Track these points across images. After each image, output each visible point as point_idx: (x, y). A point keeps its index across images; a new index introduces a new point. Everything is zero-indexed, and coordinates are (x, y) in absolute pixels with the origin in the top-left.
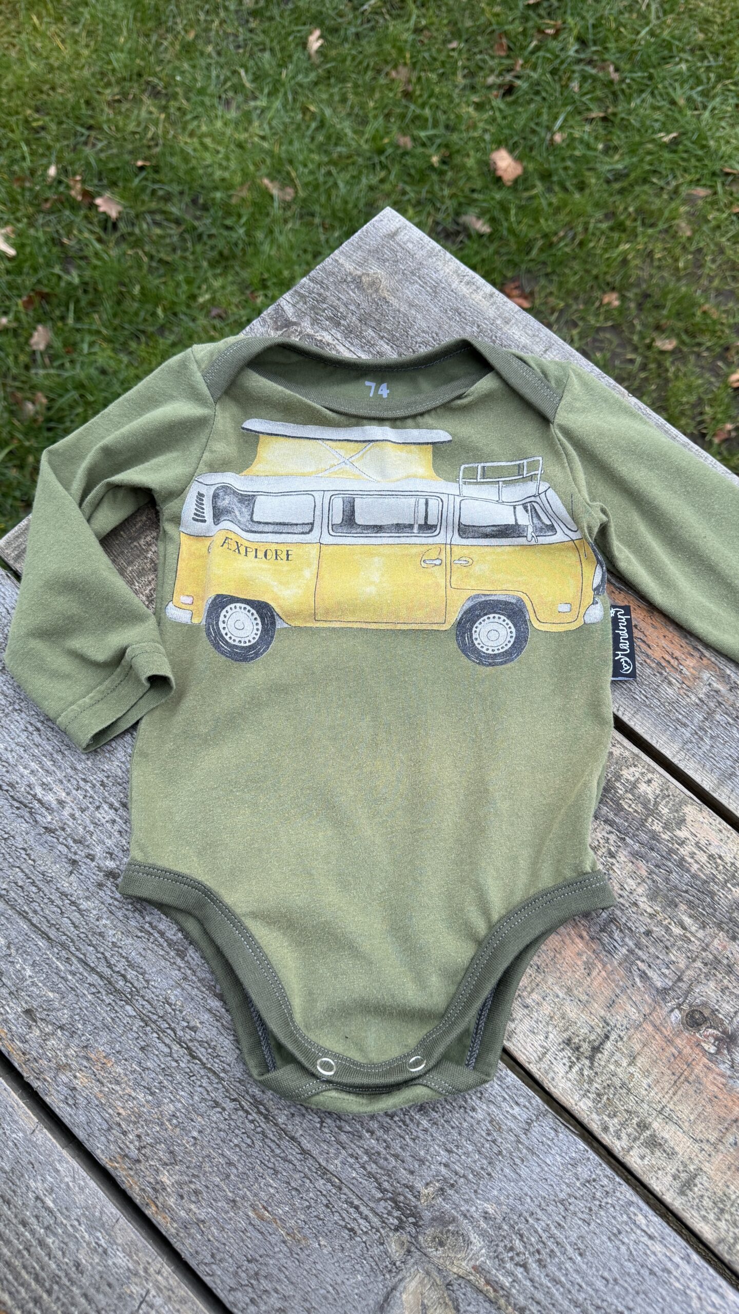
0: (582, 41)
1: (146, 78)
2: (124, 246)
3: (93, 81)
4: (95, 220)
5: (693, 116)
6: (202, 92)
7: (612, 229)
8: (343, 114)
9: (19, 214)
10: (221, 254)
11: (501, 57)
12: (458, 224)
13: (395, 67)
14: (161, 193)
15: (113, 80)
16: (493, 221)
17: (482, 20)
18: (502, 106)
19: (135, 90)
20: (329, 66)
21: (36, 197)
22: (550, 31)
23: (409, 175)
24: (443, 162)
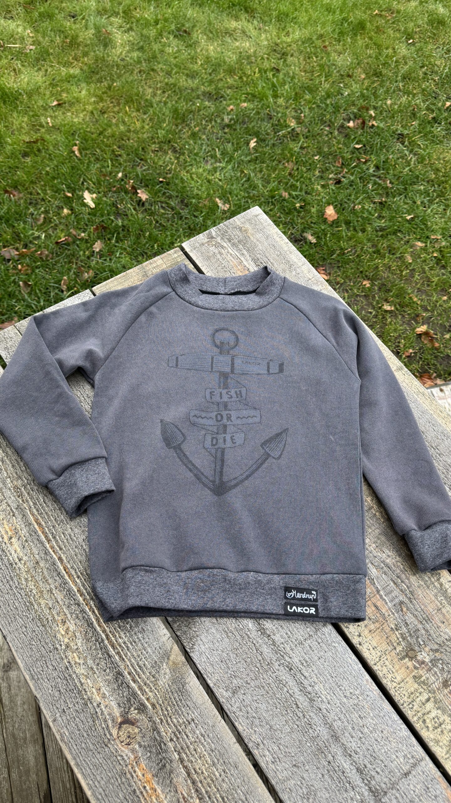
0: (377, 168)
1: (172, 143)
2: (145, 214)
3: (148, 140)
4: (135, 200)
5: (423, 210)
6: (196, 154)
7: (374, 252)
8: (260, 177)
9: (100, 190)
10: (189, 227)
11: (338, 167)
12: (302, 236)
13: (288, 162)
14: (167, 194)
15: (157, 141)
16: (318, 238)
17: (333, 149)
18: (334, 188)
19: (166, 147)
20: (257, 155)
21: (110, 184)
22: (364, 160)
23: (284, 210)
24: (301, 207)
